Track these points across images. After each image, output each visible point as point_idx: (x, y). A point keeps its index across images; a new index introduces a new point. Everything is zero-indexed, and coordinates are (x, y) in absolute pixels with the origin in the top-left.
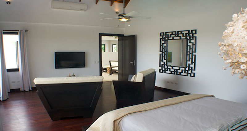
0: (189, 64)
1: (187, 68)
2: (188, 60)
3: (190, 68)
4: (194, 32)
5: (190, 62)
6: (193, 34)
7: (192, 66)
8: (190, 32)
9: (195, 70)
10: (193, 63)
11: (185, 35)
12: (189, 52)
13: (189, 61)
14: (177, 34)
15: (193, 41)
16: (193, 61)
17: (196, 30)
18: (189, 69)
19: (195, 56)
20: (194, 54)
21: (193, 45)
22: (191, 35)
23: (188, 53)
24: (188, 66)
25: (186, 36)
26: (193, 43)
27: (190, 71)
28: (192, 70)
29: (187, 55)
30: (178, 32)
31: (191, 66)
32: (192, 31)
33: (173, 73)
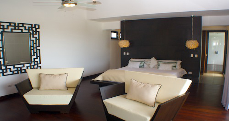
0: (34, 59)
1: (32, 63)
2: (32, 55)
3: (36, 63)
4: (37, 27)
5: (35, 57)
6: (36, 29)
7: (38, 60)
8: (33, 26)
9: (40, 63)
10: (38, 58)
11: (27, 28)
12: (33, 46)
13: (34, 55)
14: (17, 26)
15: (37, 36)
16: (38, 55)
17: (39, 26)
18: (34, 63)
19: (39, 50)
20: (38, 48)
21: (36, 39)
22: (34, 29)
23: (32, 48)
24: (33, 61)
25: (29, 30)
26: (36, 37)
27: (36, 65)
28: (38, 64)
29: (31, 50)
30: (19, 24)
31: (36, 60)
32: (35, 25)
33: (15, 72)
